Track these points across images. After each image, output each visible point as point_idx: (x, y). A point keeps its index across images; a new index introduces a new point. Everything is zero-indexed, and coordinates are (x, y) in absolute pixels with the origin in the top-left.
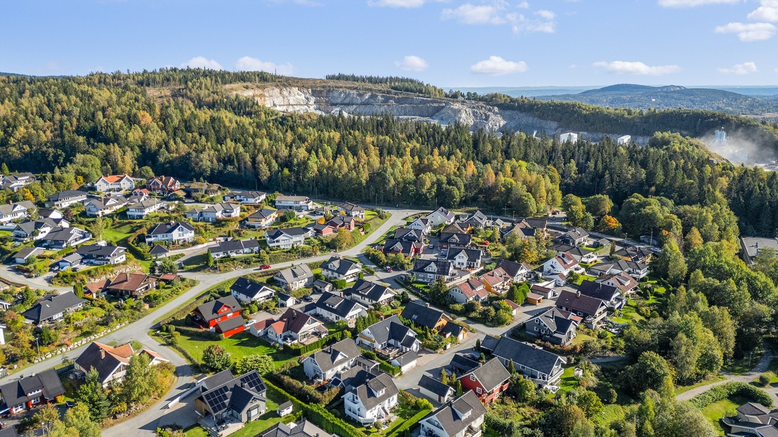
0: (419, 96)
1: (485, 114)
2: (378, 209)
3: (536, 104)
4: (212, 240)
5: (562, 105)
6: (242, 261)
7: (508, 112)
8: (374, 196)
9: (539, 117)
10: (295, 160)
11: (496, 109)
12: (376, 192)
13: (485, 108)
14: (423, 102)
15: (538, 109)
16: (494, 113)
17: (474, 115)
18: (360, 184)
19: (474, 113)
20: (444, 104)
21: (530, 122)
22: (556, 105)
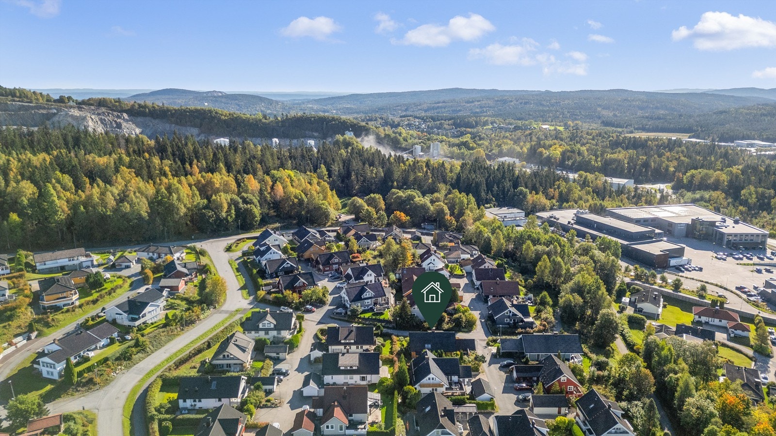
0: (14, 101)
1: (116, 121)
2: (192, 245)
3: (168, 110)
4: (6, 345)
5: (197, 111)
6: (117, 359)
7: (139, 119)
8: (163, 231)
9: (177, 124)
10: (24, 198)
11: (125, 115)
12: (164, 225)
13: (113, 115)
14: (21, 108)
15: (173, 115)
16: (124, 119)
17: (102, 123)
18: (140, 217)
19: (101, 120)
20: (55, 111)
21: (168, 129)
22: (191, 111)
